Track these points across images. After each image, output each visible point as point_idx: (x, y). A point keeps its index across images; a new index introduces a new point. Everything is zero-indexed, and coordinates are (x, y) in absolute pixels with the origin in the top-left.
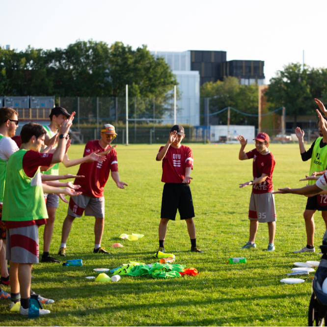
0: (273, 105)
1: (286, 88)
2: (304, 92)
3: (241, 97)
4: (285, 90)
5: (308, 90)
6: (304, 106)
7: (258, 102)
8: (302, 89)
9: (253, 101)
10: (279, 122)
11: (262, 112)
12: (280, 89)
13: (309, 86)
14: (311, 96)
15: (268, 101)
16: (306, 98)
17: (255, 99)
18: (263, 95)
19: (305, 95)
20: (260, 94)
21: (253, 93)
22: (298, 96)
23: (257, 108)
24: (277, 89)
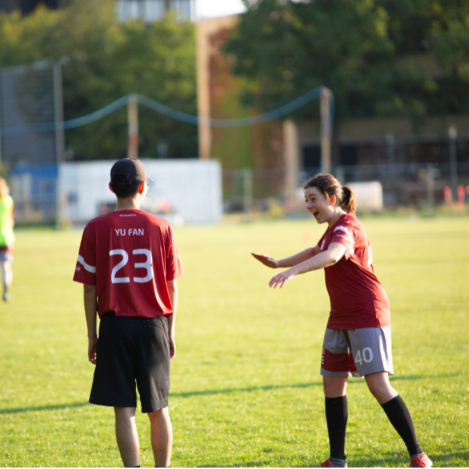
0: (254, 86)
1: (298, 24)
2: (367, 35)
3: (134, 63)
4: (295, 32)
5: (381, 28)
6: (364, 86)
7: (192, 78)
8: (360, 24)
9: (176, 77)
10: (275, 144)
11: (215, 112)
12: (280, 30)
13: (382, 13)
14: (390, 47)
15: (239, 71)
16: (373, 58)
17: (183, 69)
18: (215, 51)
19: (367, 46)
20: (203, 52)
21: (174, 46)
22: (345, 52)
23: (193, 99)
24: (267, 29)
